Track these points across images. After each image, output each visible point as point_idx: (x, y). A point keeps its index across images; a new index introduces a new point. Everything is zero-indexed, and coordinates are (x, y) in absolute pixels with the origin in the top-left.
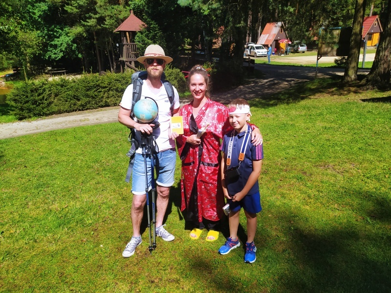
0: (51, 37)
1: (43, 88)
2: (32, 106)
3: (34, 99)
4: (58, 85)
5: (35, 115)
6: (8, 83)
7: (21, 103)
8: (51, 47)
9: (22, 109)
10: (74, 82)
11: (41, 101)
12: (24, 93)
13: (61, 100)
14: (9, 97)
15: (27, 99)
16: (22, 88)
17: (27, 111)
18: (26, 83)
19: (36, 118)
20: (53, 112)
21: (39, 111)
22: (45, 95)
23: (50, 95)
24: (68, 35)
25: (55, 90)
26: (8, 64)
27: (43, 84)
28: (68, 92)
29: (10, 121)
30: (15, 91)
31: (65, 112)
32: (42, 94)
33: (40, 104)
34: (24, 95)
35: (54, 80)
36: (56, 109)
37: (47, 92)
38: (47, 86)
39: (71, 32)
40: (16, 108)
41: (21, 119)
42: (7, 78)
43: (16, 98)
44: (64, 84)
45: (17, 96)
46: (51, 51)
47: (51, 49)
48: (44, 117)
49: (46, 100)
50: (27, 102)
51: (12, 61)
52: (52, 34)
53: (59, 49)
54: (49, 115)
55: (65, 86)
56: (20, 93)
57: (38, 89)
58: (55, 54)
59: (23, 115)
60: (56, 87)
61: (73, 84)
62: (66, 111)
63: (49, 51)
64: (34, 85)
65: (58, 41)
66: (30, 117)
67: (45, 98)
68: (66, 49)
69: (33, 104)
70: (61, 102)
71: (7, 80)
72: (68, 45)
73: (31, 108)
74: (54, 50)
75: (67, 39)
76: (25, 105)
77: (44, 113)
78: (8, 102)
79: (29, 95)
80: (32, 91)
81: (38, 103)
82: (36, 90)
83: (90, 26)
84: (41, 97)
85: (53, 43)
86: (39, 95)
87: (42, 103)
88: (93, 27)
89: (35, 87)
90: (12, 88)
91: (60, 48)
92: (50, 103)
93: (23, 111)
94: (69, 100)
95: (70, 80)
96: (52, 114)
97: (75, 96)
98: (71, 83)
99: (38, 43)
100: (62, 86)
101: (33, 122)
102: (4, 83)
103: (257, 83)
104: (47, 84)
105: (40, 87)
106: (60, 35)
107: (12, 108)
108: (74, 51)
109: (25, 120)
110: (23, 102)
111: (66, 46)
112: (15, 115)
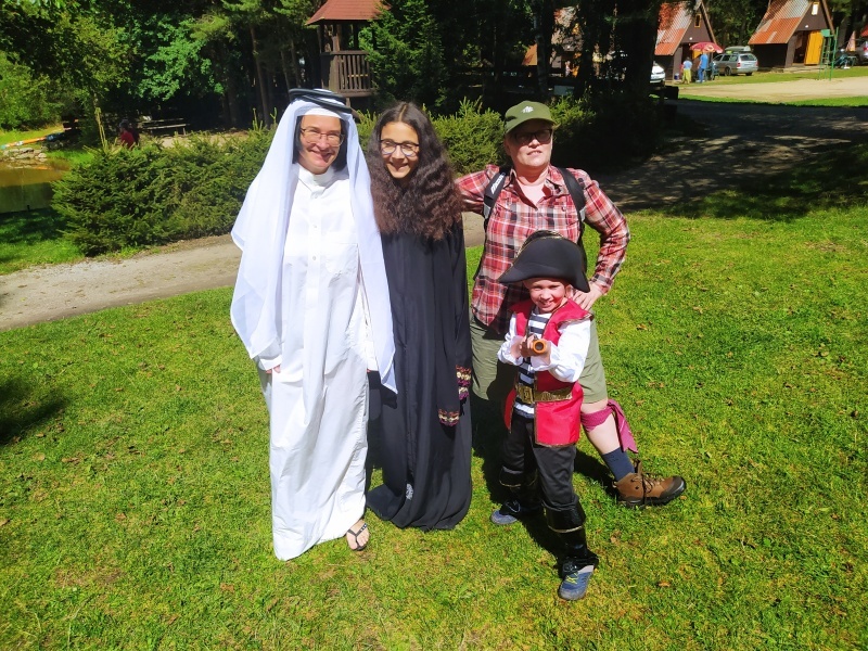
0: (150, 45)
1: (149, 168)
2: (122, 219)
3: (128, 199)
4: (187, 159)
5: (130, 242)
6: (53, 154)
7: (92, 209)
8: (150, 68)
9: (94, 227)
10: (231, 150)
11: (146, 203)
12: (98, 183)
13: (198, 200)
14: (59, 194)
15: (108, 199)
16: (93, 167)
17: (108, 232)
18: (104, 155)
19: (133, 251)
20: (179, 232)
21: (141, 231)
22: (157, 186)
23: (168, 187)
24: (192, 36)
25: (183, 174)
26: (52, 110)
27: (150, 156)
28: (217, 180)
29: (63, 259)
30: (75, 178)
31: (209, 232)
32: (148, 183)
33: (142, 211)
34: (99, 188)
35: (177, 146)
36: (185, 224)
37: (162, 179)
38: (160, 163)
39: (199, 30)
40: (79, 222)
41: (93, 252)
42: (50, 144)
43: (79, 195)
44: (207, 157)
45: (82, 189)
46: (151, 77)
47: (151, 73)
48: (155, 248)
49: (159, 200)
50: (107, 207)
51: (59, 105)
52: (151, 37)
53: (169, 73)
54: (168, 241)
55: (209, 163)
56: (88, 182)
57: (137, 172)
58: (160, 84)
59: (97, 243)
60: (186, 165)
61: (228, 157)
62: (213, 230)
63: (146, 77)
64: (125, 159)
65: (166, 53)
66: (117, 248)
67: (157, 195)
68: (185, 71)
69: (125, 213)
70: (199, 205)
71: (50, 149)
72: (191, 61)
73: (120, 223)
74: (158, 76)
75: (189, 46)
76: (104, 216)
77: (153, 237)
78: (58, 207)
79: (113, 187)
80: (120, 176)
81: (137, 209)
82: (132, 173)
83: (245, 13)
84: (145, 192)
85: (153, 57)
86: (139, 188)
87: (150, 210)
88: (253, 14)
89: (128, 166)
90: (66, 169)
91: (171, 71)
92: (170, 209)
93: (97, 233)
94: (220, 200)
95: (220, 144)
96: (174, 238)
97: (234, 188)
98: (223, 153)
99: (121, 57)
100: (200, 161)
101: (125, 262)
102: (43, 155)
103: (695, 147)
104: (158, 156)
105: (142, 166)
106: (171, 39)
107: (69, 225)
108: (205, 78)
109: (103, 256)
110: (98, 206)
111: (185, 63)
112: (78, 241)
